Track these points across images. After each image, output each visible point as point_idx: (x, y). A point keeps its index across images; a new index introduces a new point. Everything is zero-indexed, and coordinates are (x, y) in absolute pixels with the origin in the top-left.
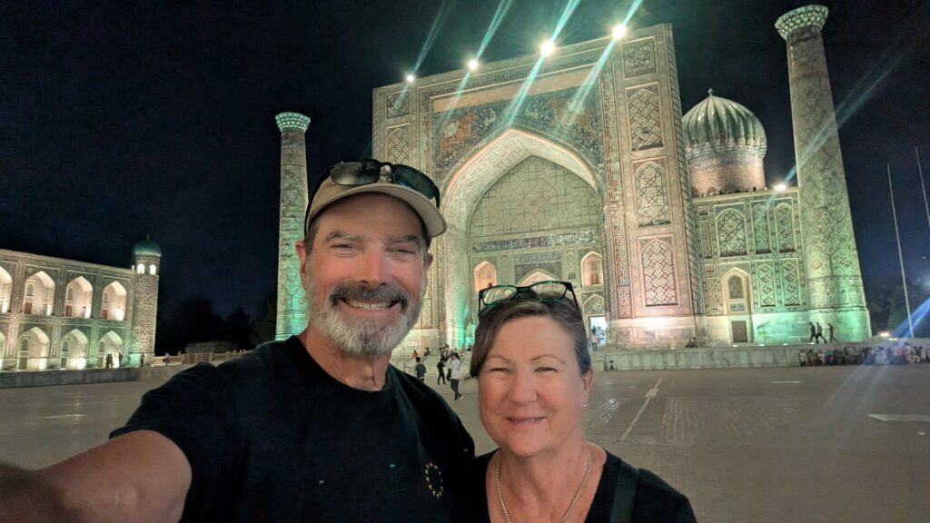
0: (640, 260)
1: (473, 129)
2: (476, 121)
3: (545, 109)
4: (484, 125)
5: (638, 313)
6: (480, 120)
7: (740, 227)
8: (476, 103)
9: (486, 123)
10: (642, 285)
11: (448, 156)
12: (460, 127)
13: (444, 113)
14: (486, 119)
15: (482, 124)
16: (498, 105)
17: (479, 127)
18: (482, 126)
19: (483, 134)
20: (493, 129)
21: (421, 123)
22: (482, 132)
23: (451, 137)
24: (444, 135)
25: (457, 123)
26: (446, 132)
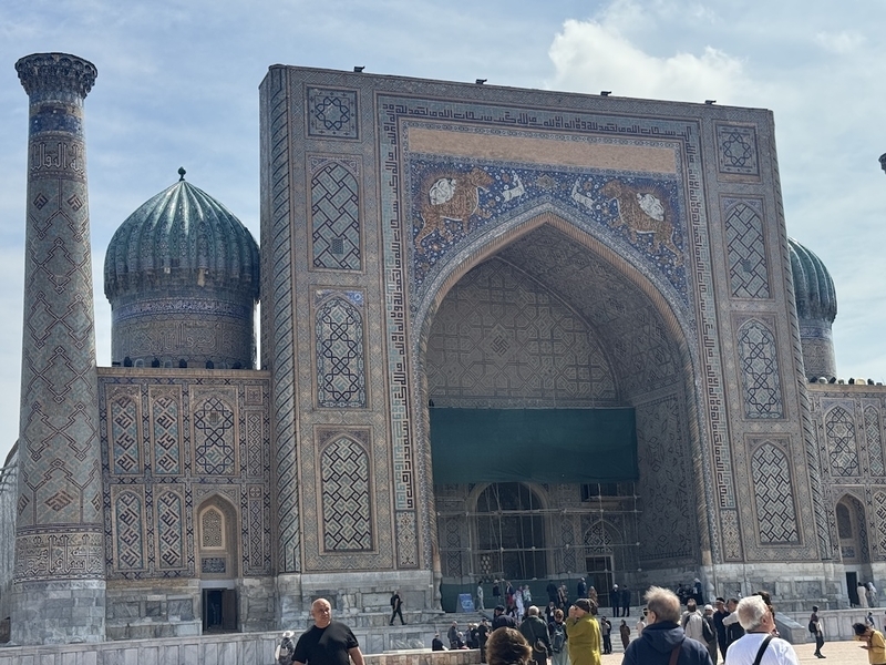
0: (749, 471)
1: (484, 199)
2: (487, 186)
3: (604, 197)
4: (503, 198)
5: (752, 555)
6: (497, 188)
7: (851, 434)
8: (486, 154)
9: (507, 195)
10: (754, 509)
11: (437, 241)
12: (458, 192)
13: (428, 155)
14: (506, 187)
15: (499, 195)
16: (525, 167)
17: (493, 198)
18: (498, 199)
19: (501, 214)
20: (517, 209)
21: (383, 164)
22: (499, 211)
23: (443, 206)
24: (429, 199)
25: (454, 182)
26: (432, 195)
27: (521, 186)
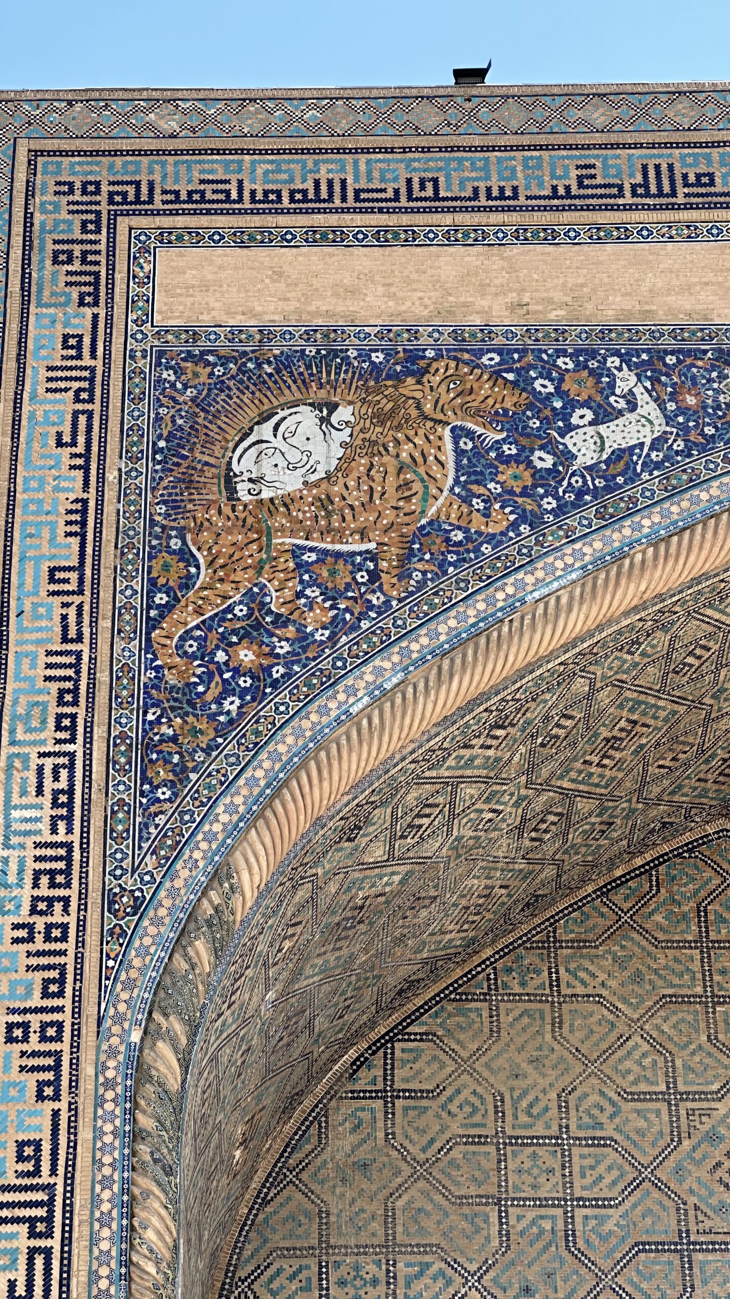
1: (477, 466)
6: (535, 424)
8: (489, 311)
11: (255, 632)
12: (363, 448)
13: (236, 332)
14: (582, 416)
15: (549, 446)
16: (667, 342)
17: (523, 459)
18: (544, 460)
19: (559, 511)
20: (630, 491)
21: (36, 374)
22: (549, 503)
23: (288, 502)
24: (229, 481)
25: (344, 413)
26: (244, 465)
27: (647, 406)
